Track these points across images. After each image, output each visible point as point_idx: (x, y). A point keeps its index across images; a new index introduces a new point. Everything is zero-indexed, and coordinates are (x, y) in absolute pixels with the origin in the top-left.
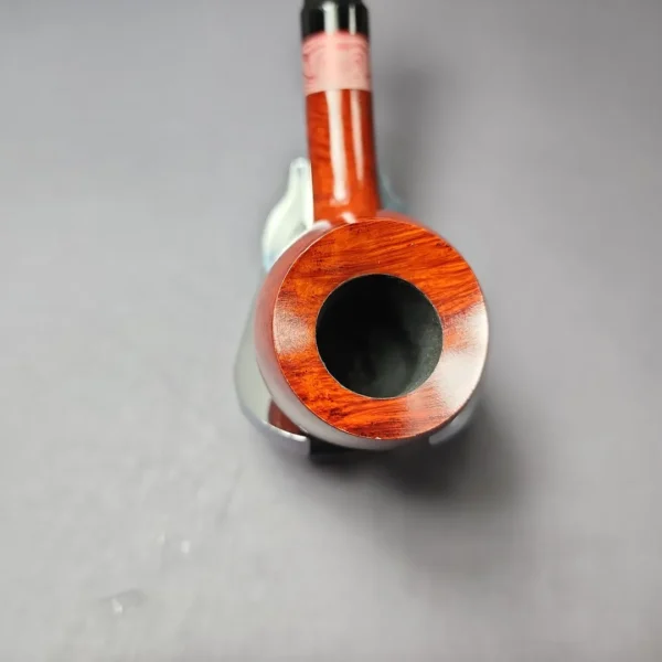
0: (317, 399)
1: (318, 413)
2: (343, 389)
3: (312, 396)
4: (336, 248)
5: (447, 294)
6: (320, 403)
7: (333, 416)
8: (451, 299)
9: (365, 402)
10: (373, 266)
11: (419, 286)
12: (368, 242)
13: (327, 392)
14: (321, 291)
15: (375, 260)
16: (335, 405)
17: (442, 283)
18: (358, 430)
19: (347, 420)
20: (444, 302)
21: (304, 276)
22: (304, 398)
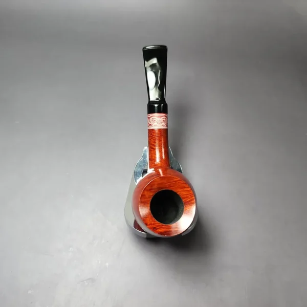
0: (150, 224)
1: (150, 228)
2: (157, 222)
3: (148, 224)
4: (156, 183)
5: (186, 196)
6: (151, 226)
7: (154, 229)
8: (187, 197)
9: (163, 225)
10: (166, 188)
11: (178, 193)
12: (165, 181)
13: (153, 223)
14: (152, 194)
15: (167, 186)
16: (155, 226)
17: (185, 193)
18: (160, 233)
19: (158, 230)
20: (185, 198)
21: (147, 190)
22: (146, 224)
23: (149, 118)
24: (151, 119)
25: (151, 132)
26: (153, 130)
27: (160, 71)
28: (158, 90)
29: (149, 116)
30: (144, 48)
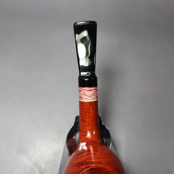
23: (80, 91)
24: (82, 92)
25: (82, 104)
26: (83, 102)
27: (90, 44)
28: (88, 59)
29: (80, 89)
30: (74, 24)
